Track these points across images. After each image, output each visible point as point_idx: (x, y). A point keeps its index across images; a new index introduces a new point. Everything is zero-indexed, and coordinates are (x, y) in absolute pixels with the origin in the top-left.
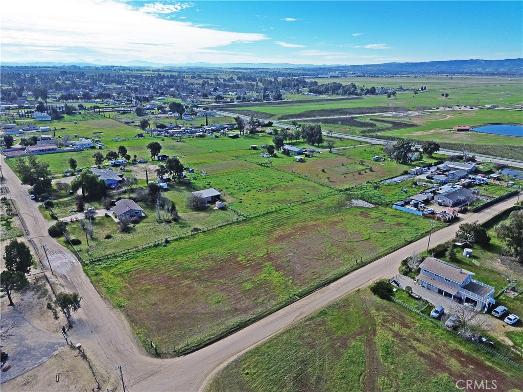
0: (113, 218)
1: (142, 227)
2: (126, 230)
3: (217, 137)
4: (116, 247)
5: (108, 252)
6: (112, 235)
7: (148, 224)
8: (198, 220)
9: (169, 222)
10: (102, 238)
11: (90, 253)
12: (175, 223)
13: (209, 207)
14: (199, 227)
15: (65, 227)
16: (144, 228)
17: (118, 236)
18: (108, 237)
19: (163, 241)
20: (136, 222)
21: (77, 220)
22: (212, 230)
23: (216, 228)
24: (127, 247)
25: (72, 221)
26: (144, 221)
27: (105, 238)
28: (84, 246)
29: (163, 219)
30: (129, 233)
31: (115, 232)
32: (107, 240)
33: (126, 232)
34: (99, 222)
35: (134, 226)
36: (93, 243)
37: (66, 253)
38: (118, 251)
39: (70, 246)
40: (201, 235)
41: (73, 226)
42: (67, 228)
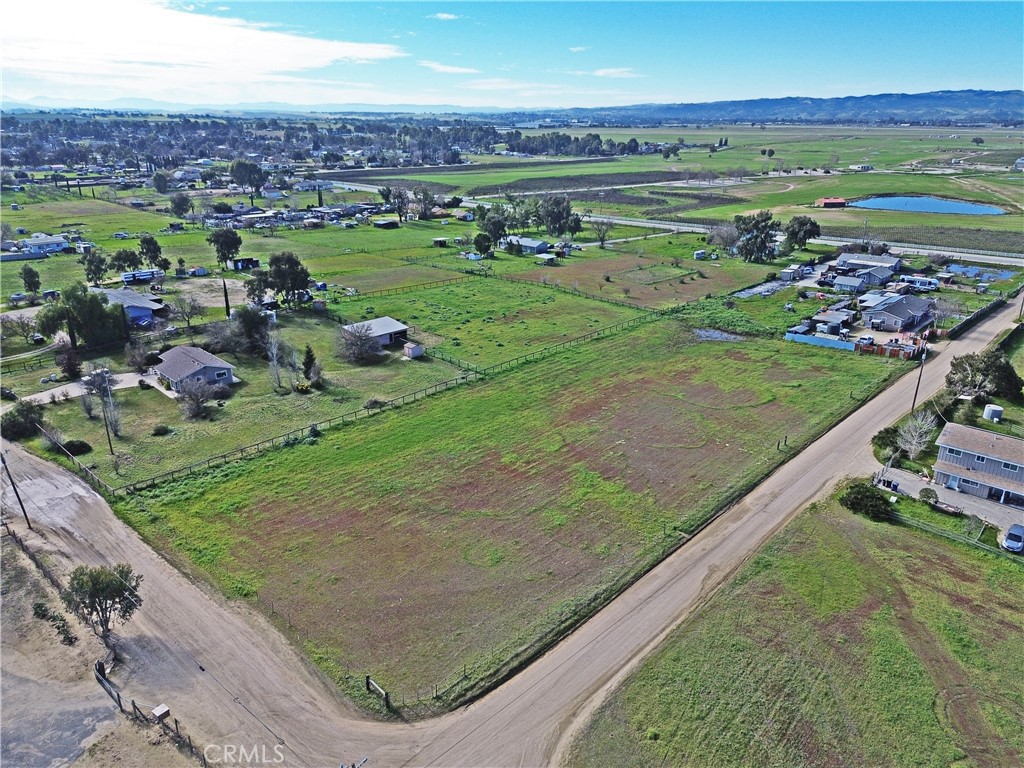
0: (162, 389)
1: (242, 404)
2: (201, 414)
3: (350, 227)
4: (187, 453)
5: (170, 465)
6: (170, 427)
7: (254, 398)
8: (372, 384)
9: (304, 392)
10: (145, 436)
11: (122, 471)
12: (319, 393)
13: (387, 356)
14: (381, 398)
15: (41, 416)
16: (248, 408)
17: (188, 429)
18: (161, 432)
19: (307, 432)
20: (223, 395)
21: (67, 400)
22: (413, 402)
23: (423, 398)
24: (218, 452)
25: (54, 402)
26: (242, 392)
27: (154, 435)
28: (100, 455)
29: (289, 387)
30: (212, 420)
31: (175, 419)
32: (159, 439)
33: (204, 418)
34: (127, 401)
35: (220, 405)
36: (121, 448)
37: (54, 475)
38: (198, 462)
39: (63, 459)
40: (393, 415)
41: (60, 413)
42: (44, 419)
